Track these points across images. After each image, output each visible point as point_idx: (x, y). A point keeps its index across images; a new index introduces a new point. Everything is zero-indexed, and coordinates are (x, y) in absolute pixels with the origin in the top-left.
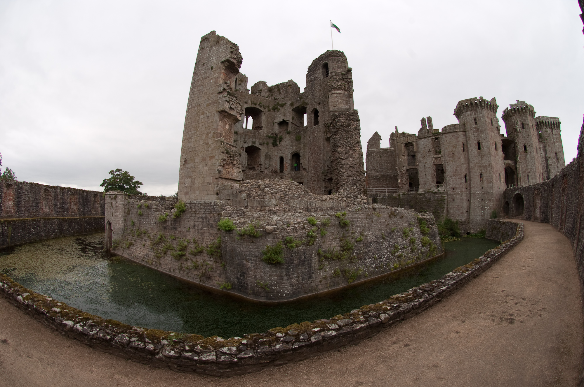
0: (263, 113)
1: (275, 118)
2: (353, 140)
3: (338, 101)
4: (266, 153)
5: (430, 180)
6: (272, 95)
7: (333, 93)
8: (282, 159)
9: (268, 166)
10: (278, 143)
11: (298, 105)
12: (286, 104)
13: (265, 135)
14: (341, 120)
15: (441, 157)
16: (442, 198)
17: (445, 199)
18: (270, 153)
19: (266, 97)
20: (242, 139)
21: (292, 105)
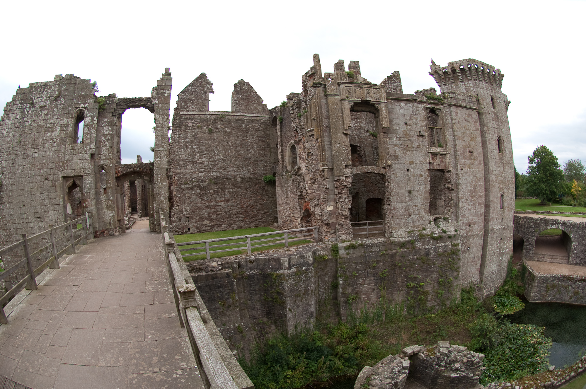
5: (420, 206)
15: (445, 155)
16: (453, 248)
17: (459, 251)
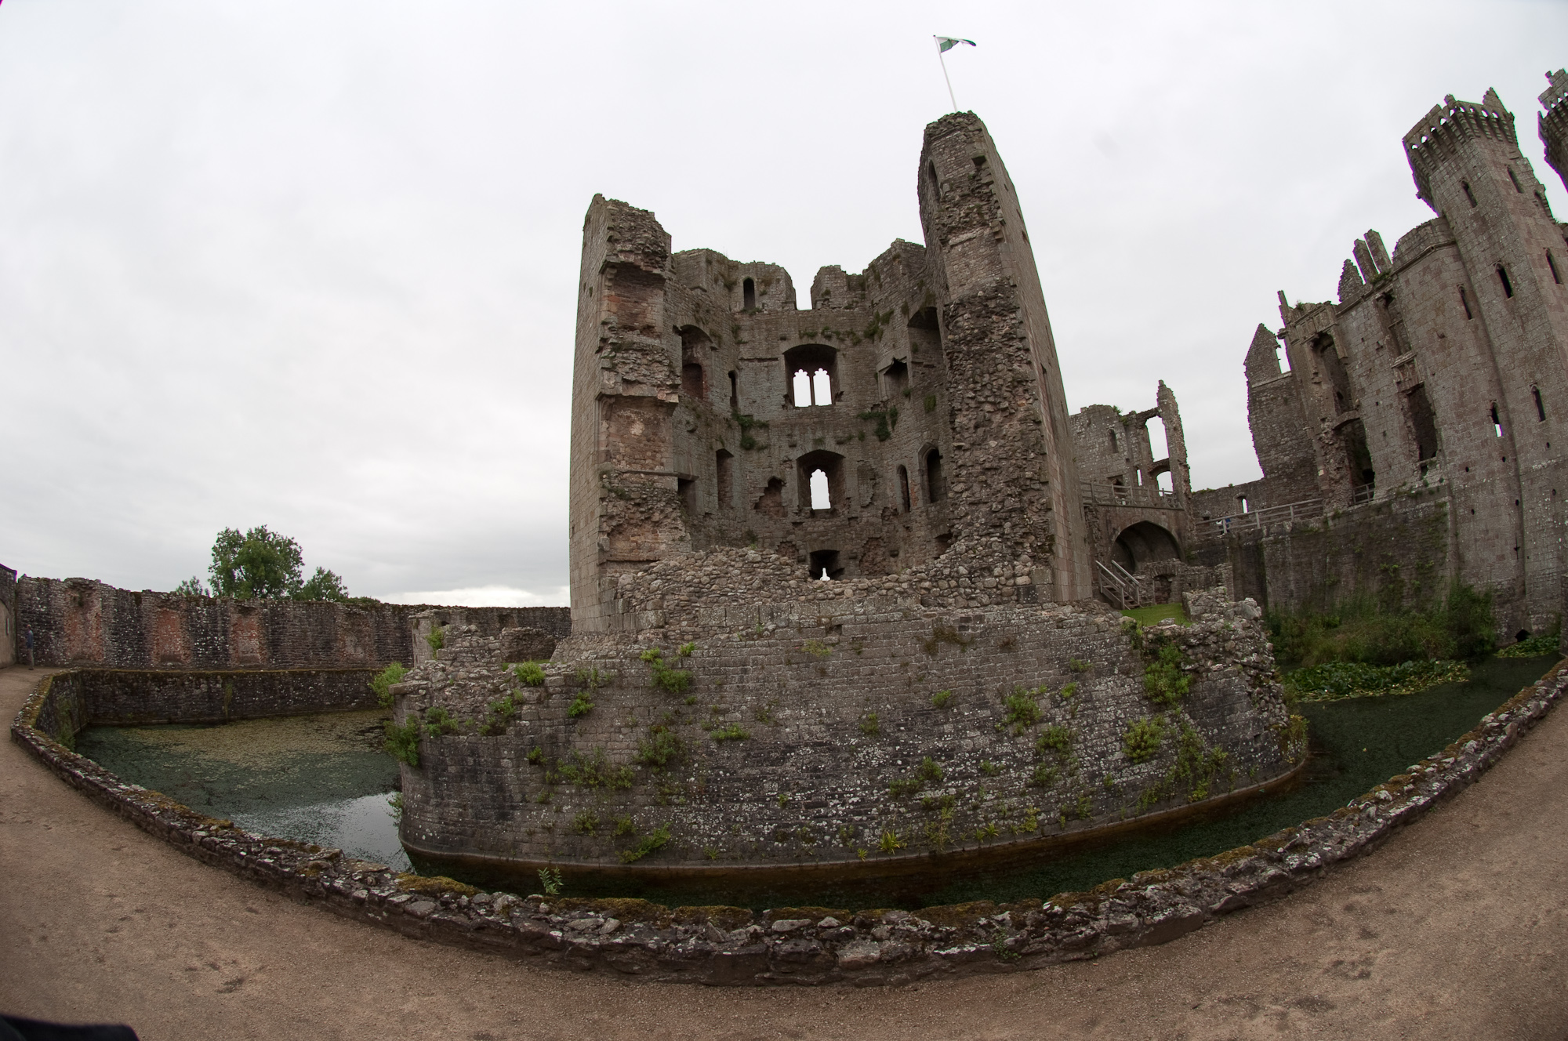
0: (839, 355)
1: (875, 359)
2: (1000, 378)
3: (967, 265)
4: (861, 463)
5: (1399, 450)
6: (863, 297)
7: (952, 246)
8: (903, 471)
9: (869, 500)
10: (890, 428)
11: (918, 308)
12: (892, 313)
13: (853, 414)
14: (960, 324)
15: (1413, 360)
16: (1438, 510)
17: (1445, 514)
18: (871, 461)
19: (846, 308)
20: (785, 439)
21: (905, 310)
